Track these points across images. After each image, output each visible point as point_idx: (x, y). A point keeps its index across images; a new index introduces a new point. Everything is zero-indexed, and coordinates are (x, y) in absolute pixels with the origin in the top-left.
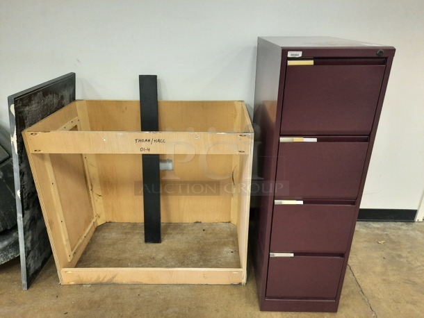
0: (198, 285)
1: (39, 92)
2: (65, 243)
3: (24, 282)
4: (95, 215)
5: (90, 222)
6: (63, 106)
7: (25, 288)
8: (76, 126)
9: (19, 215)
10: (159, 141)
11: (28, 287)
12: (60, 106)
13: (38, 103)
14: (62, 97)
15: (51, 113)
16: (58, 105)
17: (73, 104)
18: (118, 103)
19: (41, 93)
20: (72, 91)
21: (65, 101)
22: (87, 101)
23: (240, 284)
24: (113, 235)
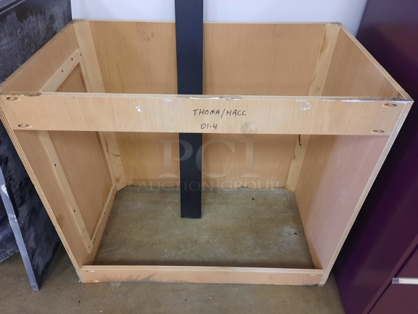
0: (261, 285)
1: (8, 13)
2: (81, 234)
3: (33, 283)
4: (113, 179)
5: (109, 191)
6: (55, 33)
7: (36, 289)
8: (78, 65)
9: (11, 216)
10: (235, 112)
11: (40, 287)
12: (51, 33)
13: (11, 35)
14: (52, 18)
15: (37, 49)
16: (47, 33)
17: (69, 27)
18: (141, 28)
19: (14, 15)
20: (65, 5)
21: (56, 25)
22: (90, 21)
23: (316, 285)
24: (138, 205)
